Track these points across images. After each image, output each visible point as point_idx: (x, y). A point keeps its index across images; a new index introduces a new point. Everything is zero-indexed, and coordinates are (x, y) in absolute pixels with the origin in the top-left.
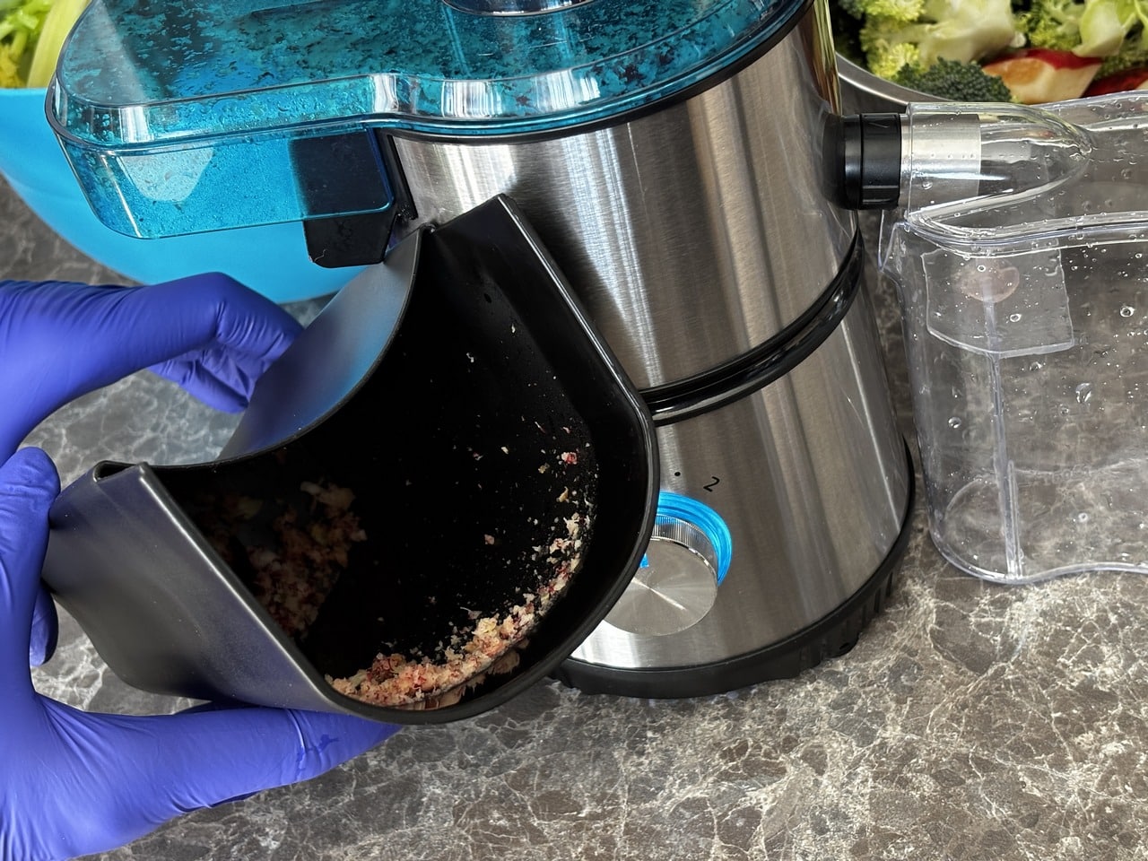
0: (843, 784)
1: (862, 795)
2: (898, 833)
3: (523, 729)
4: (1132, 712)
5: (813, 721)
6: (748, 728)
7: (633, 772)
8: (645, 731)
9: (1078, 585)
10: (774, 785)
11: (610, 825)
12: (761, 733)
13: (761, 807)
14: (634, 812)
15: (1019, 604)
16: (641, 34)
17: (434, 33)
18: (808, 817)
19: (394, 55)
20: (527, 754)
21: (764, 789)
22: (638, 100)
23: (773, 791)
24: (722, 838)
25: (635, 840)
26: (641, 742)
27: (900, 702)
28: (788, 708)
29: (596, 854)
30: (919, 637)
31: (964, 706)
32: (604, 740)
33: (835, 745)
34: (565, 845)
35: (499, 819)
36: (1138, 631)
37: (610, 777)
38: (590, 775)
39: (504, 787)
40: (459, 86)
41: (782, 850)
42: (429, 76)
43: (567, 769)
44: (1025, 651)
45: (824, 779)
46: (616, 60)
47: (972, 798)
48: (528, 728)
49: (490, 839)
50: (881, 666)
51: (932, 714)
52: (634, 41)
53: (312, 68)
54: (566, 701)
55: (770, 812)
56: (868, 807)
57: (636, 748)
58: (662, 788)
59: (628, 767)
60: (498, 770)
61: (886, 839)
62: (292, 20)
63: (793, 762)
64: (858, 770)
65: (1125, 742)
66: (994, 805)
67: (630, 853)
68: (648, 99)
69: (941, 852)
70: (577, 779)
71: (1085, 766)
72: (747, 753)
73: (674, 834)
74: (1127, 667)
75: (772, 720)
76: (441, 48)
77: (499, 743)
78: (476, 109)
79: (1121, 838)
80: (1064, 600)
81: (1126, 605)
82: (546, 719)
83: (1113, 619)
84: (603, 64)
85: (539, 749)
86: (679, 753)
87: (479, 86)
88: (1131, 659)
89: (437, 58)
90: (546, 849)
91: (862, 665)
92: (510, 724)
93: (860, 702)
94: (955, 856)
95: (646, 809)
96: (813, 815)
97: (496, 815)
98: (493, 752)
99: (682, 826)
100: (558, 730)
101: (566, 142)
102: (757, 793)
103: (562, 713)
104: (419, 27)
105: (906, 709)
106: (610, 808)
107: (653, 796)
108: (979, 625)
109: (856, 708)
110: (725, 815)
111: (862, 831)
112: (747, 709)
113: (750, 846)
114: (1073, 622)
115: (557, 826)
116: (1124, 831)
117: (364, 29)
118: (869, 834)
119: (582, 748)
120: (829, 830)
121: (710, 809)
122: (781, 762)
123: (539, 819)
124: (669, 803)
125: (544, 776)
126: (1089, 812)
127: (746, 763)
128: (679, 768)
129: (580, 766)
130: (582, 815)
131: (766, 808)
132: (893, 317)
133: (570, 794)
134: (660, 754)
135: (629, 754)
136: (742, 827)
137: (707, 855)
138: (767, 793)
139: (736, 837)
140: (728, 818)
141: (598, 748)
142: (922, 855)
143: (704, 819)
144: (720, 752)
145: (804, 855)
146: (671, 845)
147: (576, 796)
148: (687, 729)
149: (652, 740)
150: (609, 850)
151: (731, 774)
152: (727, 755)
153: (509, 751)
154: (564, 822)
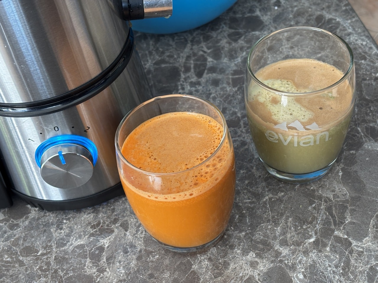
0: (134, 234)
1: (141, 238)
2: (153, 251)
3: (17, 223)
5: (124, 212)
6: (101, 216)
7: (58, 236)
8: (63, 220)
10: (110, 237)
11: (49, 257)
12: (106, 217)
13: (105, 246)
14: (58, 252)
18: (122, 248)
20: (18, 232)
21: (106, 239)
23: (109, 239)
24: (90, 259)
25: (58, 262)
26: (60, 225)
28: (116, 207)
29: (44, 268)
32: (48, 225)
33: (132, 220)
34: (32, 266)
35: (7, 258)
37: (50, 239)
38: (42, 238)
39: (9, 246)
41: (112, 261)
43: (33, 237)
45: (128, 233)
48: (19, 222)
49: (4, 266)
54: (33, 211)
55: (108, 247)
56: (143, 242)
57: (59, 227)
58: (69, 242)
59: (56, 234)
60: (7, 239)
61: (149, 253)
63: (117, 228)
64: (140, 228)
67: (56, 267)
69: (168, 257)
70: (37, 240)
72: (101, 226)
73: (73, 259)
75: (109, 212)
77: (8, 229)
79: (230, 246)
82: (26, 218)
85: (23, 230)
86: (75, 228)
90: (25, 268)
92: (13, 222)
94: (173, 258)
95: (63, 250)
96: (123, 247)
97: (6, 256)
98: (5, 232)
99: (75, 255)
100: (30, 222)
102: (103, 240)
103: (32, 216)
106: (49, 250)
107: (65, 245)
110: (92, 249)
111: (140, 251)
112: (101, 209)
113: (100, 261)
115: (29, 259)
116: (231, 244)
118: (143, 252)
119: (39, 228)
120: (129, 252)
121: (86, 248)
122: (113, 228)
123: (22, 257)
124: (71, 247)
125: (24, 240)
127: (100, 229)
128: (75, 233)
129: (38, 236)
130: (39, 254)
131: (107, 245)
132: (155, 59)
133: (34, 247)
134: (68, 229)
135: (57, 230)
136: (98, 254)
137: (85, 265)
138: (107, 240)
139: (95, 258)
140: (93, 251)
141: (45, 228)
142: (162, 258)
143: (84, 252)
144: (90, 226)
145: (120, 262)
146: (71, 263)
147: (37, 247)
148: (79, 218)
149: (65, 223)
150: (48, 267)
151: (94, 234)
152: (93, 227)
153: (11, 232)
154: (32, 257)
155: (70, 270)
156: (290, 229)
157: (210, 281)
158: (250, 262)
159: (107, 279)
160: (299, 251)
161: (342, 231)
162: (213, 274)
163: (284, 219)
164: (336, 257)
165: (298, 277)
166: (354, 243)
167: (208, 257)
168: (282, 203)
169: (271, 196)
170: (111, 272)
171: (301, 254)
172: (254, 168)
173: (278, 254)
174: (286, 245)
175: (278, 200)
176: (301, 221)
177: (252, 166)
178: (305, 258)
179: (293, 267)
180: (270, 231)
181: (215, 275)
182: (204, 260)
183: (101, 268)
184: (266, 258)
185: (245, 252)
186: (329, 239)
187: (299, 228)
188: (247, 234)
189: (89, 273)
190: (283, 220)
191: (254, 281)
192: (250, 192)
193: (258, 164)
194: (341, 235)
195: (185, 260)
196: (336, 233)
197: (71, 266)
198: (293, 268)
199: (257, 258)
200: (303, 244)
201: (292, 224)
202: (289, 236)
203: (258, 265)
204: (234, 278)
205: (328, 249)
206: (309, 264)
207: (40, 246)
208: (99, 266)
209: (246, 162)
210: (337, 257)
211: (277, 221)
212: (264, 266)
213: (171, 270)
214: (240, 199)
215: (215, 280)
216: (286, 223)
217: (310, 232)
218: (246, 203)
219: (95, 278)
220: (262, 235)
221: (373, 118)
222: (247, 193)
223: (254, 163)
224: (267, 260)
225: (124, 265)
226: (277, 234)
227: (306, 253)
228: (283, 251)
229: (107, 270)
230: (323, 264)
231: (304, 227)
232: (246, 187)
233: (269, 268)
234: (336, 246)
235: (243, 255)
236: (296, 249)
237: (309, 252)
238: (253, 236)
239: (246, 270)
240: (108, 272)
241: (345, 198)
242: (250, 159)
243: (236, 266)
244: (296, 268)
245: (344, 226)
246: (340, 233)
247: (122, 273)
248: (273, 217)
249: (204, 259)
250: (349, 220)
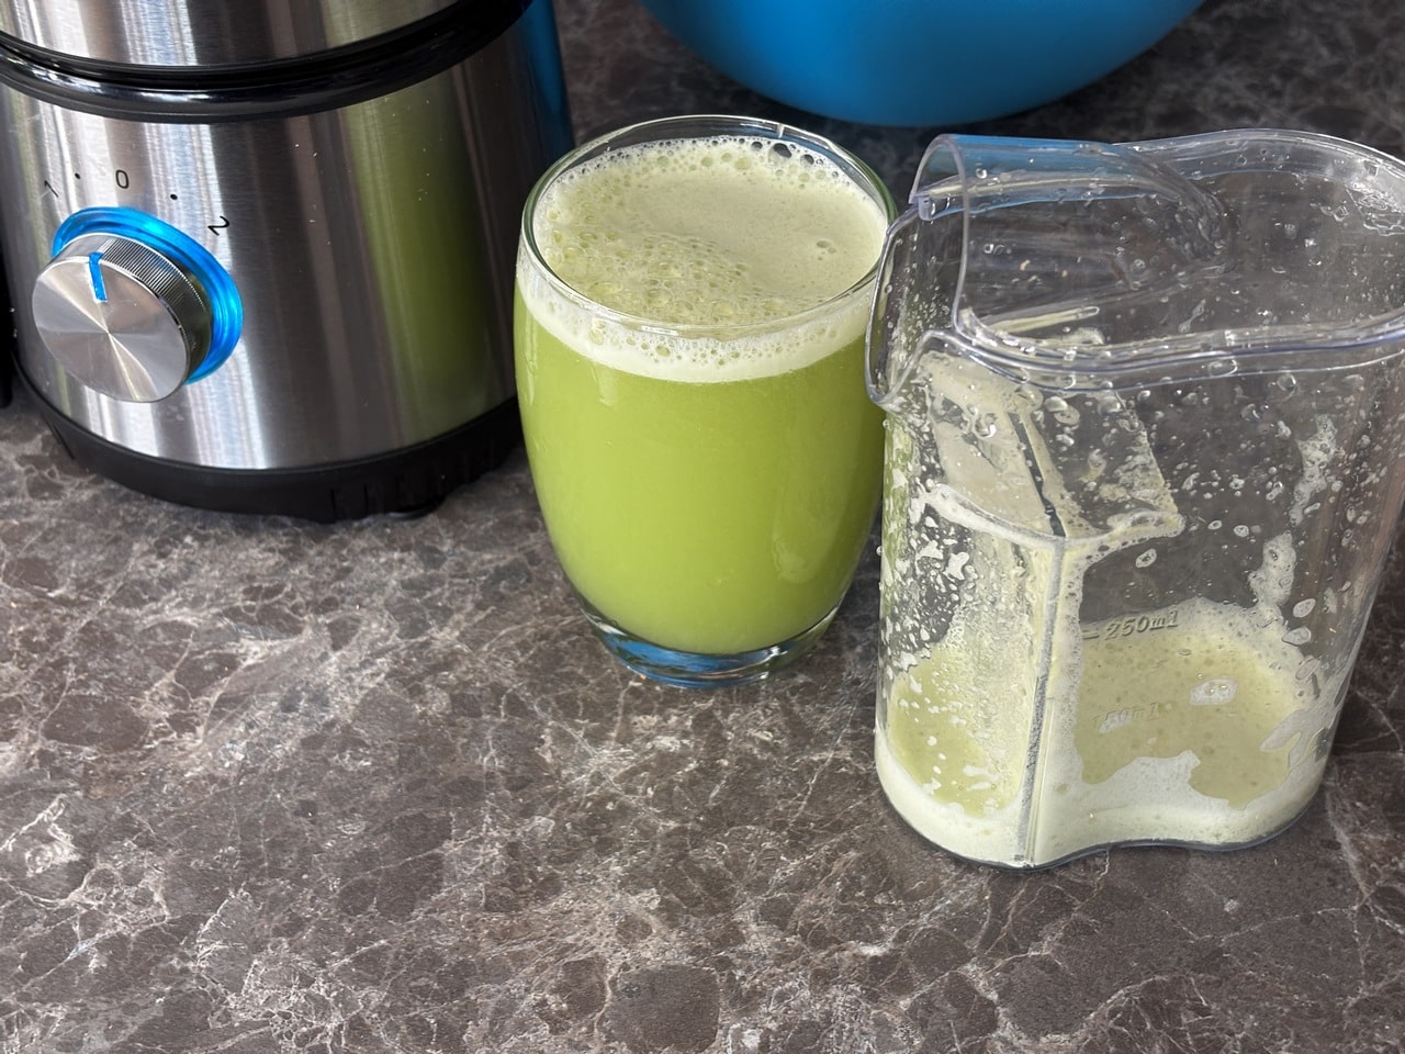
0: (350, 669)
1: (361, 688)
2: (367, 742)
3: (60, 482)
4: (718, 714)
5: (370, 592)
6: (297, 572)
7: (139, 572)
8: (185, 534)
10: (277, 642)
11: (72, 617)
12: (306, 583)
13: (245, 660)
14: (107, 613)
18: (286, 689)
20: (44, 510)
21: (263, 643)
23: (271, 648)
24: (178, 677)
25: (85, 641)
26: (170, 543)
27: (480, 606)
28: (357, 568)
29: (35, 640)
31: (544, 637)
32: (135, 528)
33: (374, 625)
37: (111, 568)
38: (93, 557)
41: (231, 712)
43: (71, 541)
45: (334, 657)
47: (476, 736)
51: (503, 632)
55: (249, 668)
56: (357, 702)
57: (162, 548)
58: (155, 600)
59: (141, 562)
61: (350, 741)
63: (317, 627)
64: (379, 661)
65: (685, 741)
66: (493, 752)
67: (70, 653)
69: (396, 779)
70: (75, 555)
71: (622, 750)
72: (275, 599)
73: (131, 652)
75: (328, 574)
77: (24, 487)
79: (600, 841)
85: (61, 509)
86: (203, 571)
92: (52, 474)
93: (438, 591)
94: (407, 789)
95: (123, 615)
96: (291, 691)
98: (11, 494)
99: (146, 646)
102: (252, 643)
105: (481, 616)
106: (87, 599)
107: (140, 603)
109: (429, 595)
110: (199, 653)
111: (330, 725)
112: (312, 552)
113: (200, 695)
115: (17, 596)
116: (610, 835)
118: (336, 731)
119: (106, 526)
120: (296, 710)
121: (190, 640)
122: (304, 622)
123: (4, 580)
124: (151, 618)
125: (44, 539)
126: (588, 799)
127: (265, 609)
128: (190, 586)
129: (89, 545)
130: (51, 595)
131: (250, 662)
133: (55, 568)
134: (183, 564)
135: (150, 552)
136: (208, 672)
137: (148, 687)
138: (262, 647)
139: (194, 680)
140: (201, 657)
141: (122, 533)
142: (375, 774)
143: (176, 648)
144: (247, 586)
145: (250, 726)
146: (119, 661)
147: (61, 572)
148: (232, 549)
149: (186, 546)
150: (50, 641)
151: (241, 614)
152: (252, 593)
153: (28, 499)
154: (27, 594)
155: (100, 681)
156: (829, 883)
157: (464, 908)
158: (626, 917)
159: (180, 753)
160: (806, 963)
161: (993, 974)
162: (488, 896)
163: (831, 845)
164: (911, 1041)
165: (742, 1037)
166: (1006, 1029)
167: (513, 840)
168: (864, 793)
169: (846, 755)
170: (205, 740)
171: (805, 975)
173: (734, 935)
174: (777, 923)
175: (859, 777)
176: (884, 875)
178: (807, 993)
179: (748, 999)
180: (760, 858)
181: (493, 899)
182: (493, 840)
183: (186, 716)
184: (686, 929)
185: (634, 881)
186: (932, 976)
187: (862, 894)
188: (681, 831)
189: (144, 713)
190: (827, 847)
191: (594, 979)
192: (788, 712)
194: (981, 985)
195: (437, 812)
196: (970, 969)
197: (111, 670)
198: (747, 1002)
199: (658, 916)
200: (835, 946)
201: (848, 870)
202: (809, 900)
203: (643, 937)
204: (540, 938)
205: (904, 1003)
206: (805, 1018)
207: (73, 575)
208: (185, 709)
210: (916, 1042)
211: (807, 838)
212: (661, 949)
213: (375, 822)
214: (742, 720)
215: (478, 915)
216: (829, 860)
217: (884, 923)
218: (752, 739)
219: (151, 734)
220: (724, 857)
221: (1385, 677)
222: (775, 711)
224: (683, 939)
225: (255, 740)
226: (778, 876)
227: (823, 979)
228: (754, 937)
229: (200, 730)
230: (850, 1041)
231: (879, 900)
233: (671, 963)
234: (938, 1009)
235: (622, 885)
236: (799, 951)
237: (835, 983)
238: (694, 847)
239: (597, 934)
240: (197, 738)
241: (1085, 878)
243: (576, 906)
244: (756, 1007)
245: (1013, 960)
246: (981, 975)
247: (231, 758)
248: (802, 822)
249: (497, 839)
250: (1045, 953)
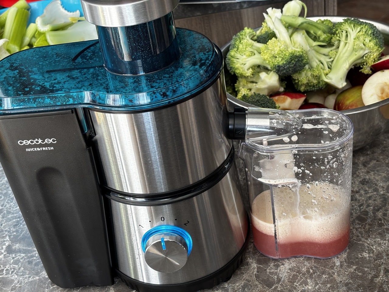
9: (301, 260)
15: (282, 266)
16: (168, 83)
17: (104, 80)
19: (91, 86)
22: (166, 102)
30: (251, 276)
36: (319, 275)
40: (111, 96)
42: (102, 93)
44: (284, 281)
46: (160, 90)
50: (239, 285)
52: (165, 85)
53: (65, 89)
62: (59, 74)
68: (169, 102)
74: (315, 286)
76: (106, 84)
78: (117, 103)
80: (296, 265)
81: (315, 267)
83: (311, 271)
84: (156, 91)
87: (117, 96)
88: (317, 284)
89: (104, 87)
91: (233, 285)
101: (144, 114)
104: (99, 78)
108: (270, 273)
114: (299, 272)
117: (82, 78)
172: (336, 274)
177: (333, 272)
193: (339, 271)
209: (327, 268)
223: (336, 270)
232: (329, 290)
242: (332, 266)
